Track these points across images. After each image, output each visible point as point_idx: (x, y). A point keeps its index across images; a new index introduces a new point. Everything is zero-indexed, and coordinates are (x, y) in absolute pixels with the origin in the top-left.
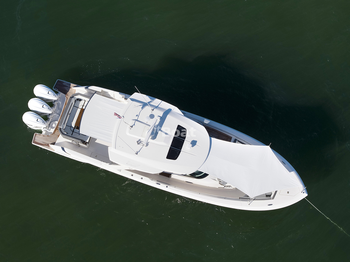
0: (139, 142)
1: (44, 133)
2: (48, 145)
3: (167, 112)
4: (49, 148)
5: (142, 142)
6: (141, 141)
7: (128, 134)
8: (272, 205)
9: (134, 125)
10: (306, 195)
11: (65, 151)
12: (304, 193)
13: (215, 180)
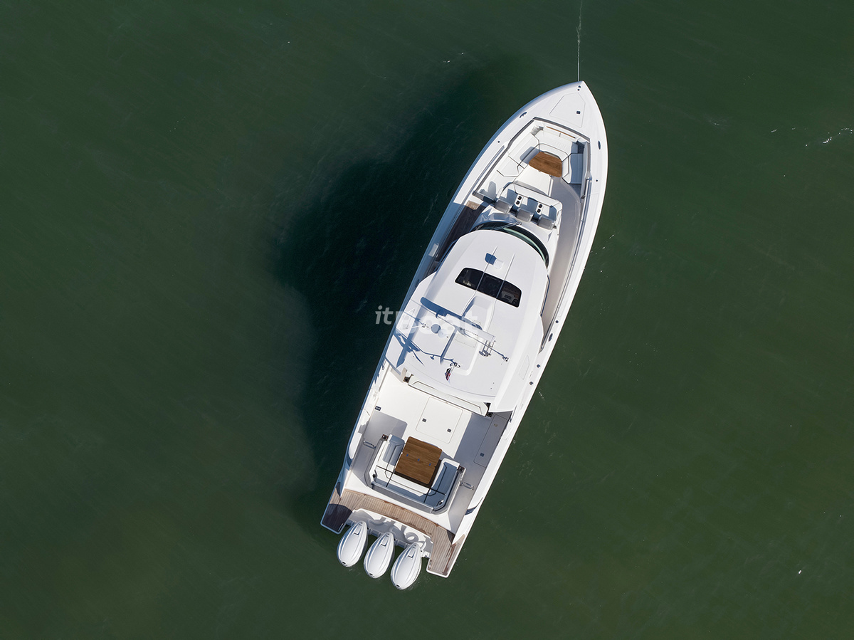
0: (485, 353)
1: (427, 554)
2: (453, 547)
3: (427, 304)
4: (459, 544)
5: (485, 349)
6: (483, 350)
7: (468, 372)
8: (599, 143)
9: (451, 360)
10: (583, 84)
11: (475, 508)
12: (580, 87)
13: (550, 236)
